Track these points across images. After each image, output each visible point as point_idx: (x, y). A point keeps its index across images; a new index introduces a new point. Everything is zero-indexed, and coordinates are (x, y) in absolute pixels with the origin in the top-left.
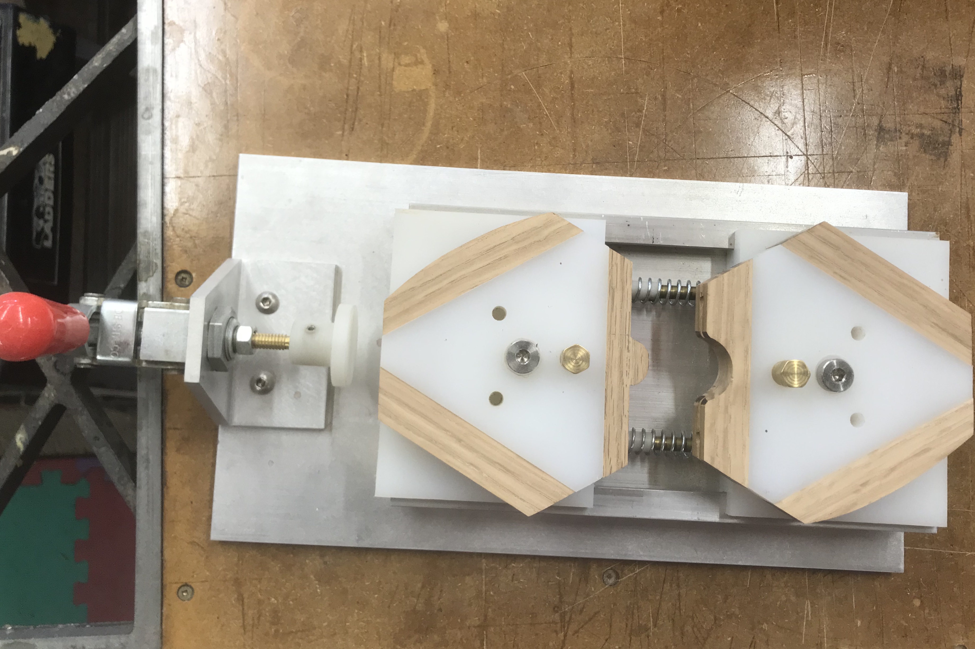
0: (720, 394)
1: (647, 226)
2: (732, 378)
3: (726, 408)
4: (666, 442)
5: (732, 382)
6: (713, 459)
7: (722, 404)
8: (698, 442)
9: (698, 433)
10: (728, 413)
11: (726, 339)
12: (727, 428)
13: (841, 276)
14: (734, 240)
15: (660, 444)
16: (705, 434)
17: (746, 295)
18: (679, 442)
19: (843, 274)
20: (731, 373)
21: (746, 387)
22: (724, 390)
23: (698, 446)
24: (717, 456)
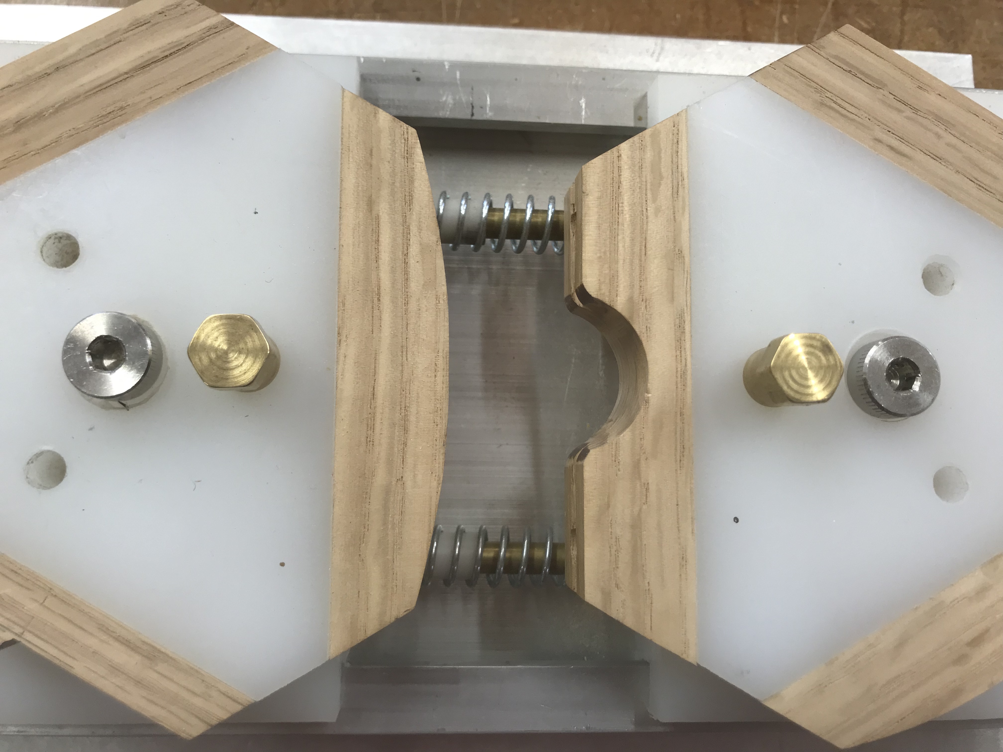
0: (619, 433)
1: (458, 82)
2: (648, 392)
3: (636, 466)
4: (508, 555)
5: (647, 402)
6: (607, 595)
7: (625, 456)
8: (574, 553)
9: (574, 531)
10: (640, 478)
11: (631, 299)
12: (639, 515)
13: (892, 148)
14: (646, 108)
15: (496, 558)
16: (586, 533)
17: (675, 193)
18: (538, 553)
19: (895, 143)
20: (646, 380)
21: (682, 414)
22: (630, 421)
23: (574, 562)
24: (617, 586)
